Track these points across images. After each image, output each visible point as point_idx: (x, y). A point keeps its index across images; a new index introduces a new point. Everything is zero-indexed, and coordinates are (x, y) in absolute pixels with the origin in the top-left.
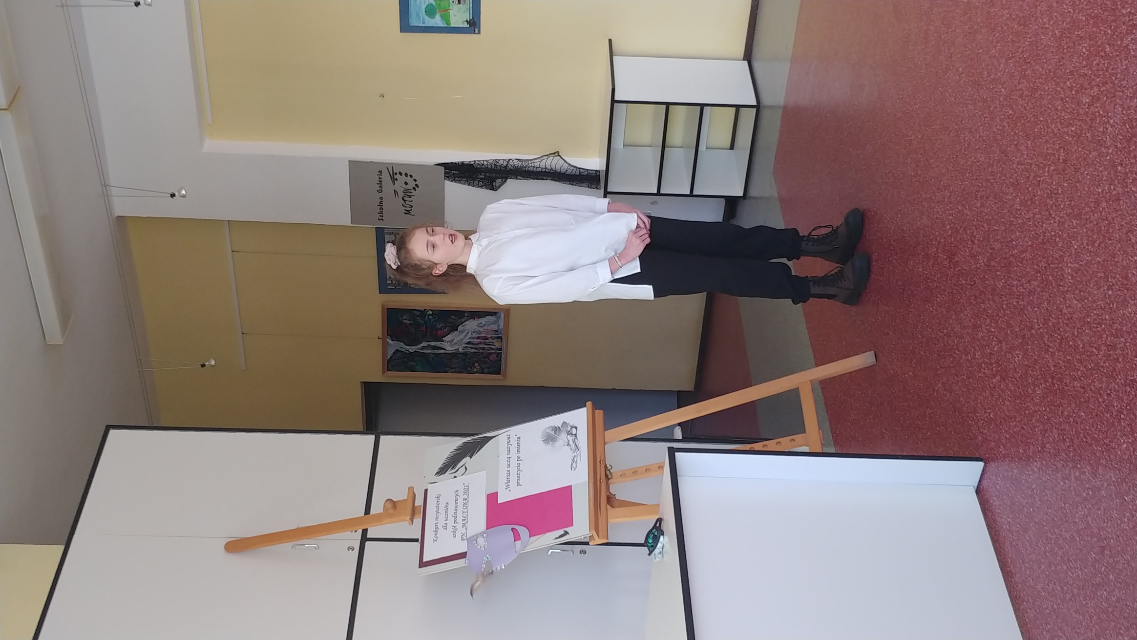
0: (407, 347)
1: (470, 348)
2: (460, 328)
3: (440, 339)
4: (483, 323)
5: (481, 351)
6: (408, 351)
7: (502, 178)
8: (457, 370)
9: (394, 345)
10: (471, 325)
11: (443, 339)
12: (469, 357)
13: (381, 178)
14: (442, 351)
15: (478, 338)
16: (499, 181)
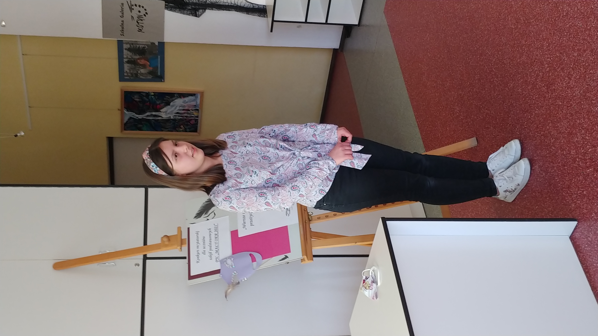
0: (137, 116)
1: (178, 116)
2: (171, 104)
3: (158, 110)
4: (187, 101)
5: (185, 118)
6: (138, 118)
7: (202, 9)
8: (169, 129)
9: (129, 114)
10: (179, 102)
11: (161, 110)
12: (177, 121)
13: (123, 8)
14: (160, 118)
15: (184, 110)
16: (201, 11)
